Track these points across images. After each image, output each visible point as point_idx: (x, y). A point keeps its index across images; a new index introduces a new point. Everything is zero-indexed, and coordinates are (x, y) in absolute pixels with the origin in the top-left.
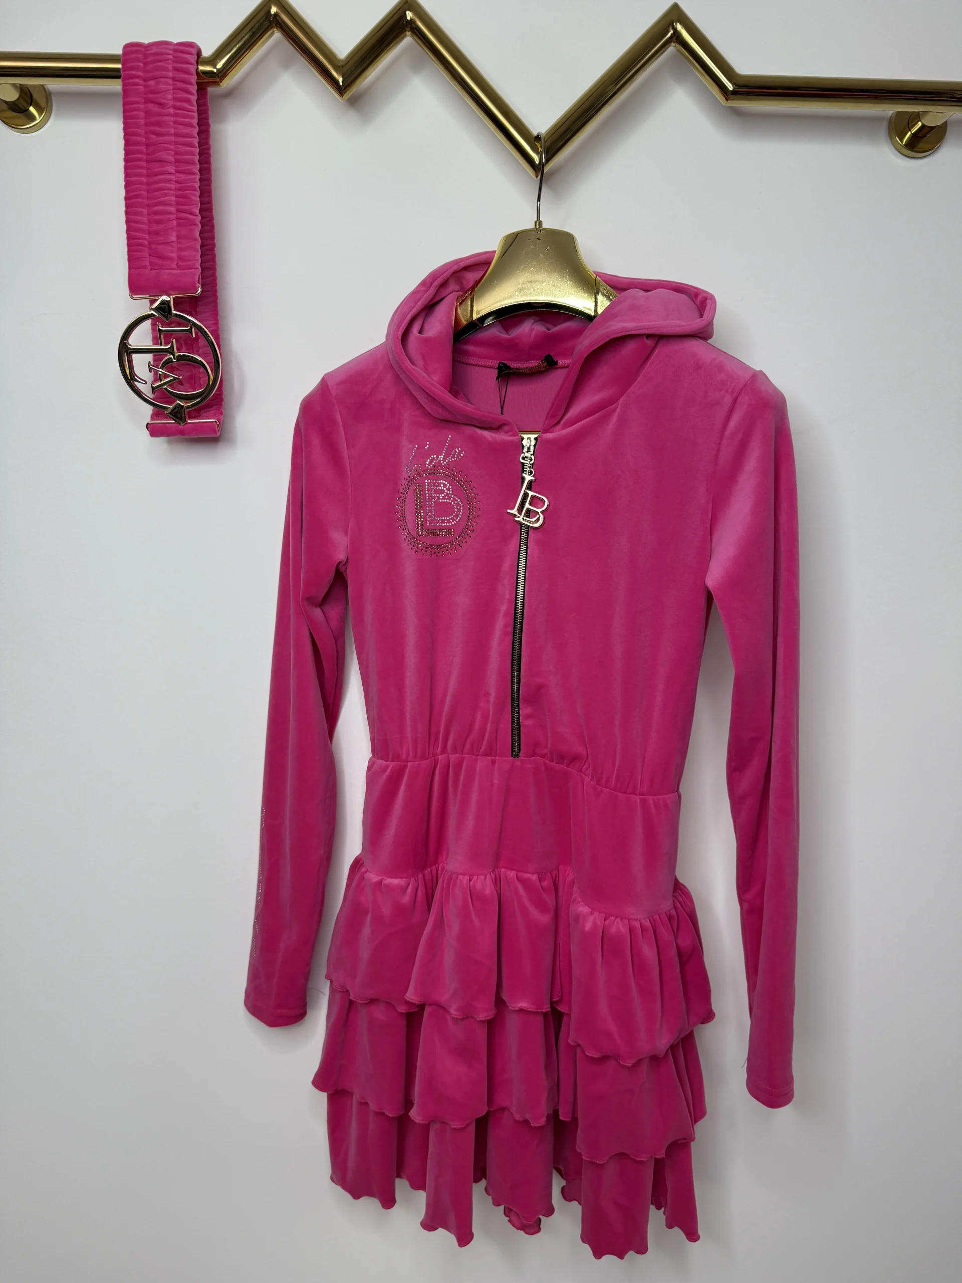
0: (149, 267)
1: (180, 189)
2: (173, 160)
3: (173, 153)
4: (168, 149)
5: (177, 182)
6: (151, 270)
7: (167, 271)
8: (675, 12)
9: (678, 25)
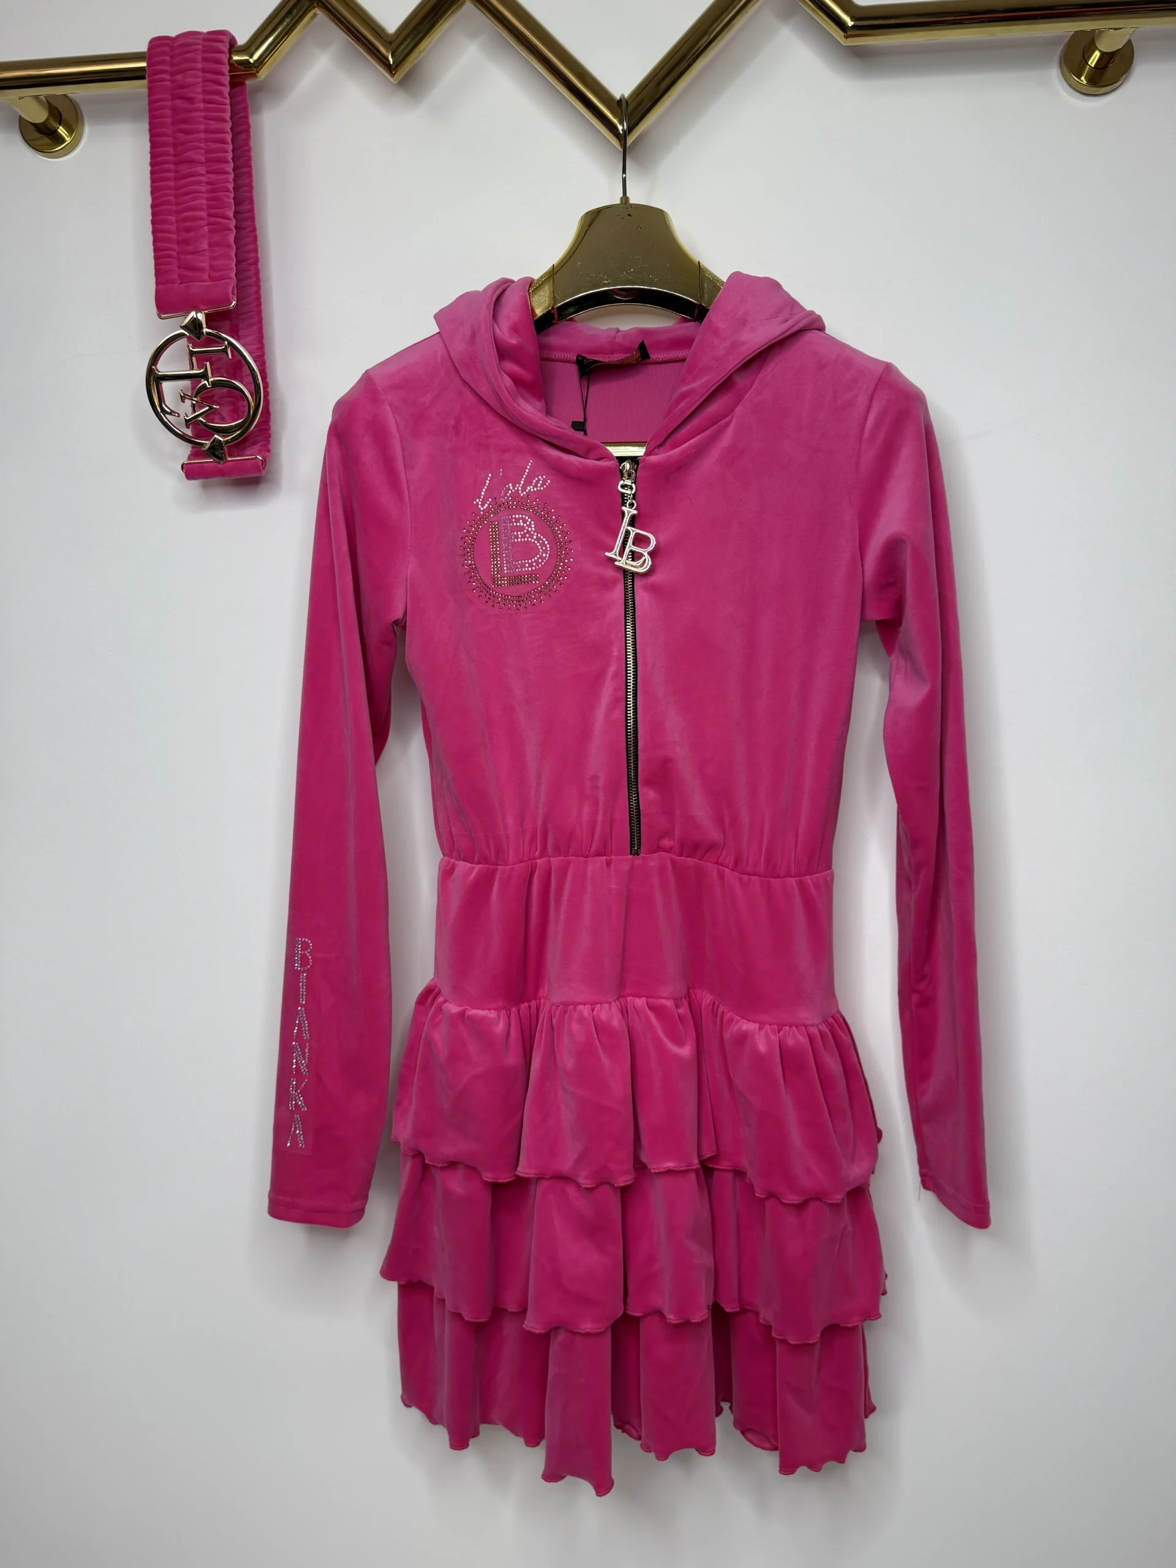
0: (179, 281)
1: (212, 191)
2: (203, 160)
3: (203, 151)
4: (199, 148)
5: (208, 183)
6: (180, 284)
7: (197, 283)
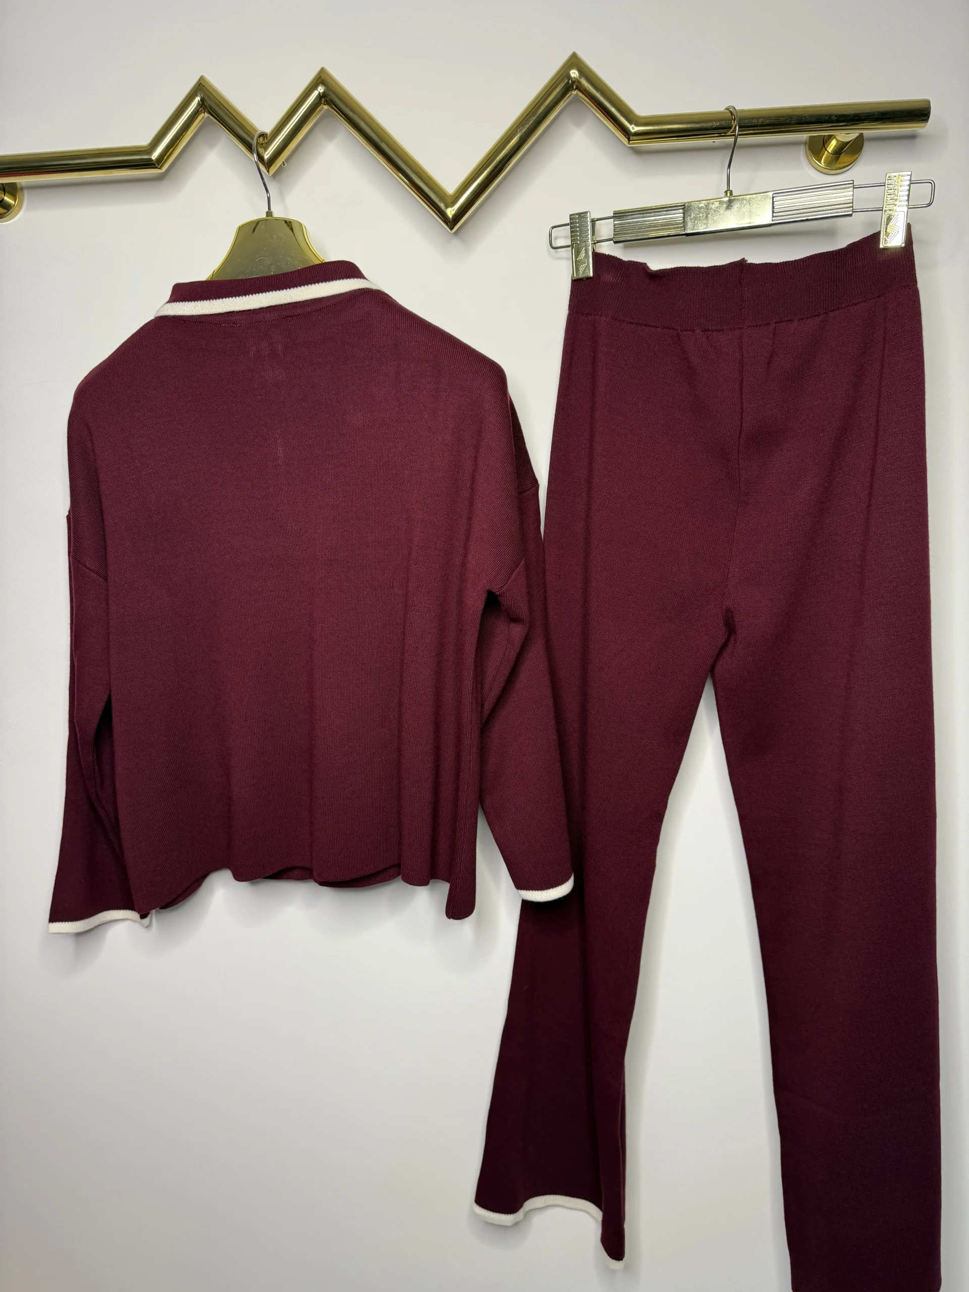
8: (574, 61)
9: (577, 72)
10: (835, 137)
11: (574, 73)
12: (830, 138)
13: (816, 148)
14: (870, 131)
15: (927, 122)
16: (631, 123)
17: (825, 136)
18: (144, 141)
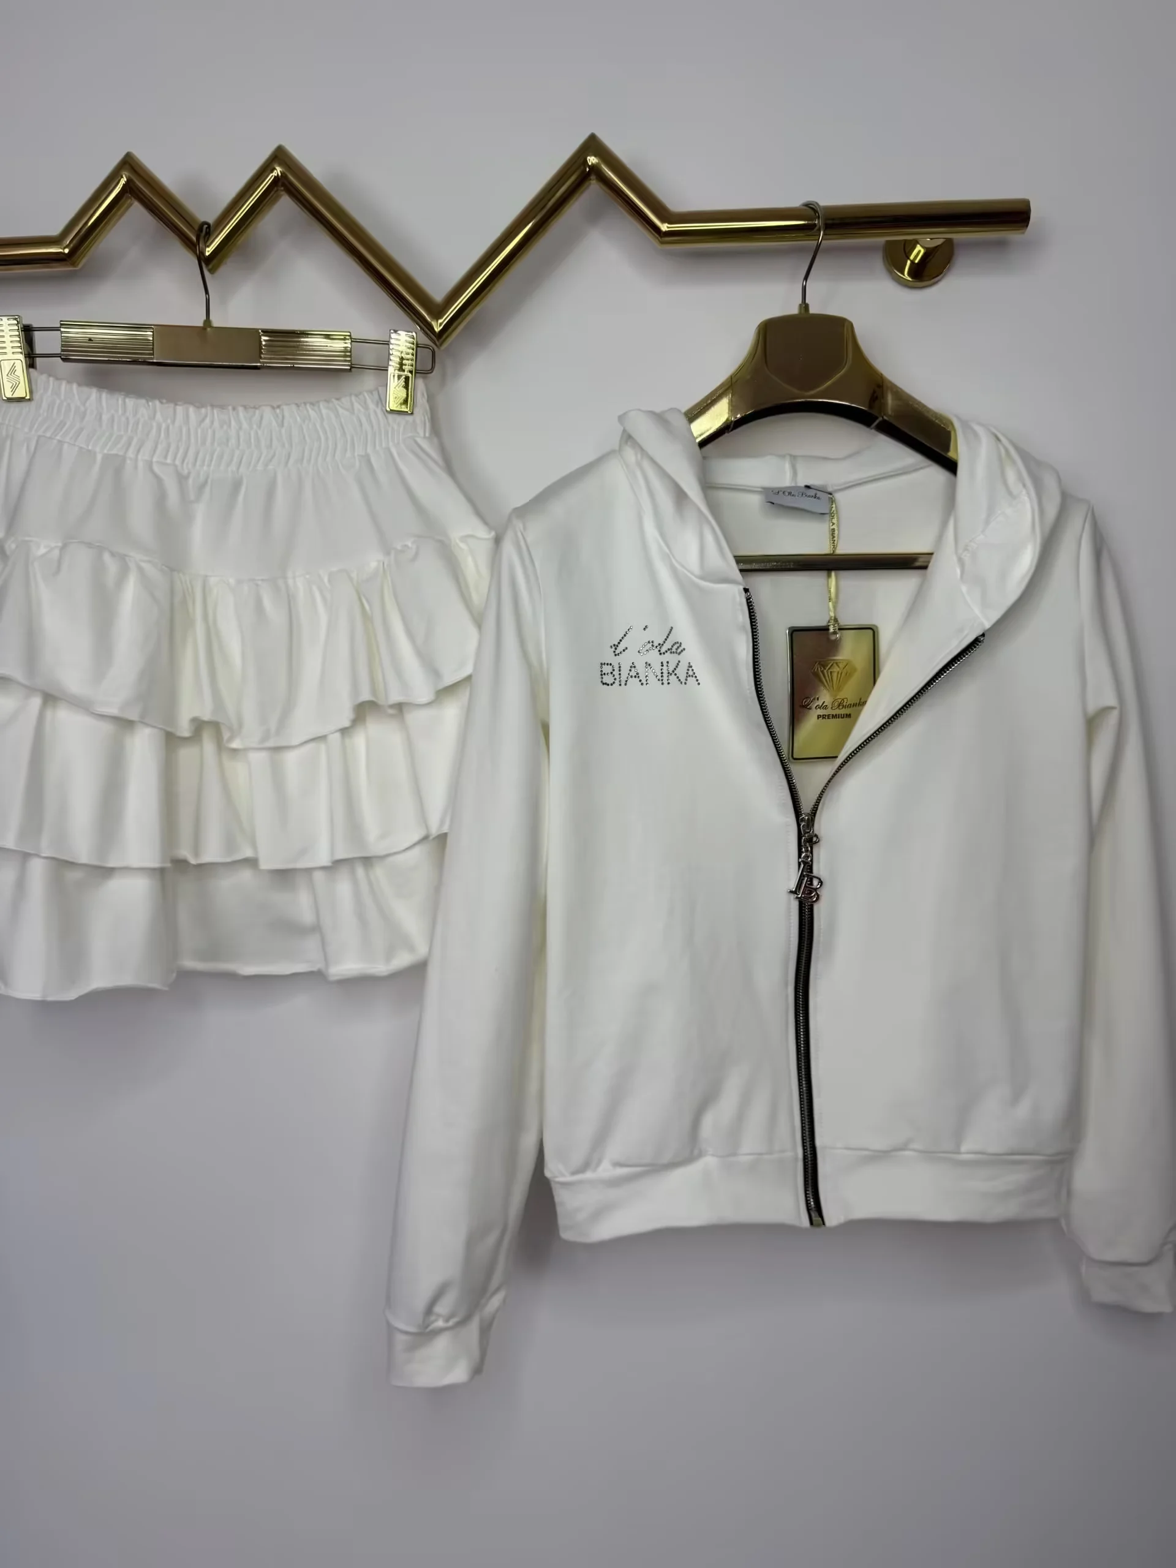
8: (592, 144)
9: (593, 158)
10: (918, 243)
11: (592, 160)
12: (913, 244)
13: (895, 257)
14: (960, 236)
15: (1027, 226)
16: (663, 221)
17: (905, 241)
18: (55, 231)
